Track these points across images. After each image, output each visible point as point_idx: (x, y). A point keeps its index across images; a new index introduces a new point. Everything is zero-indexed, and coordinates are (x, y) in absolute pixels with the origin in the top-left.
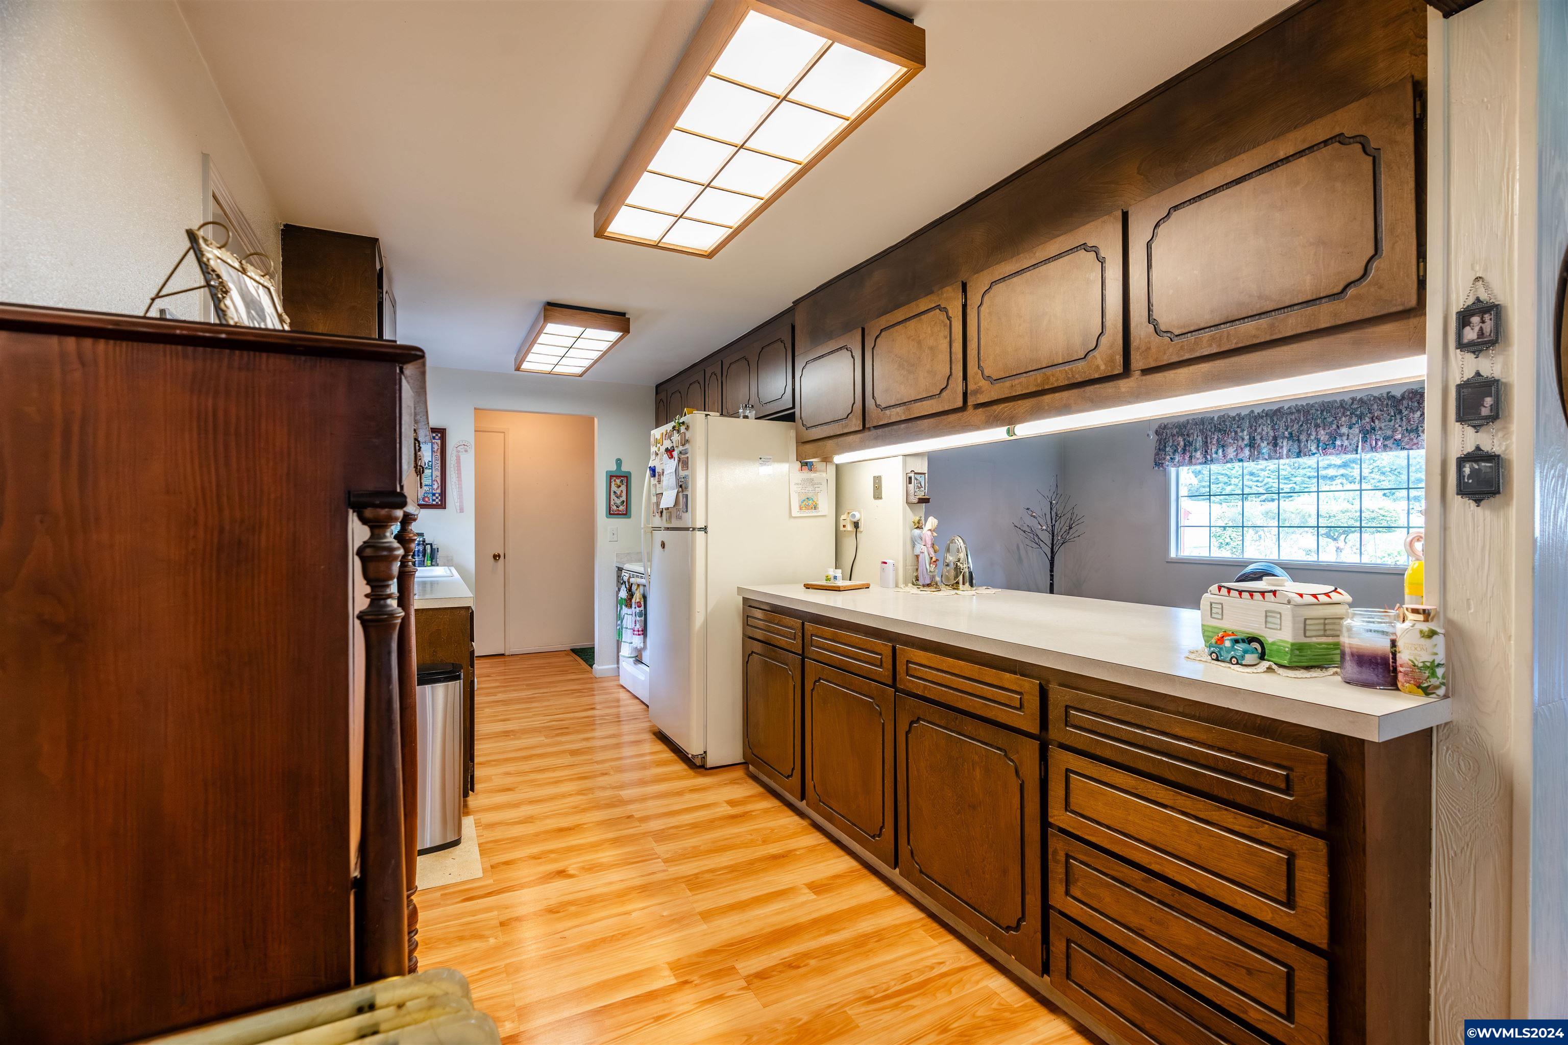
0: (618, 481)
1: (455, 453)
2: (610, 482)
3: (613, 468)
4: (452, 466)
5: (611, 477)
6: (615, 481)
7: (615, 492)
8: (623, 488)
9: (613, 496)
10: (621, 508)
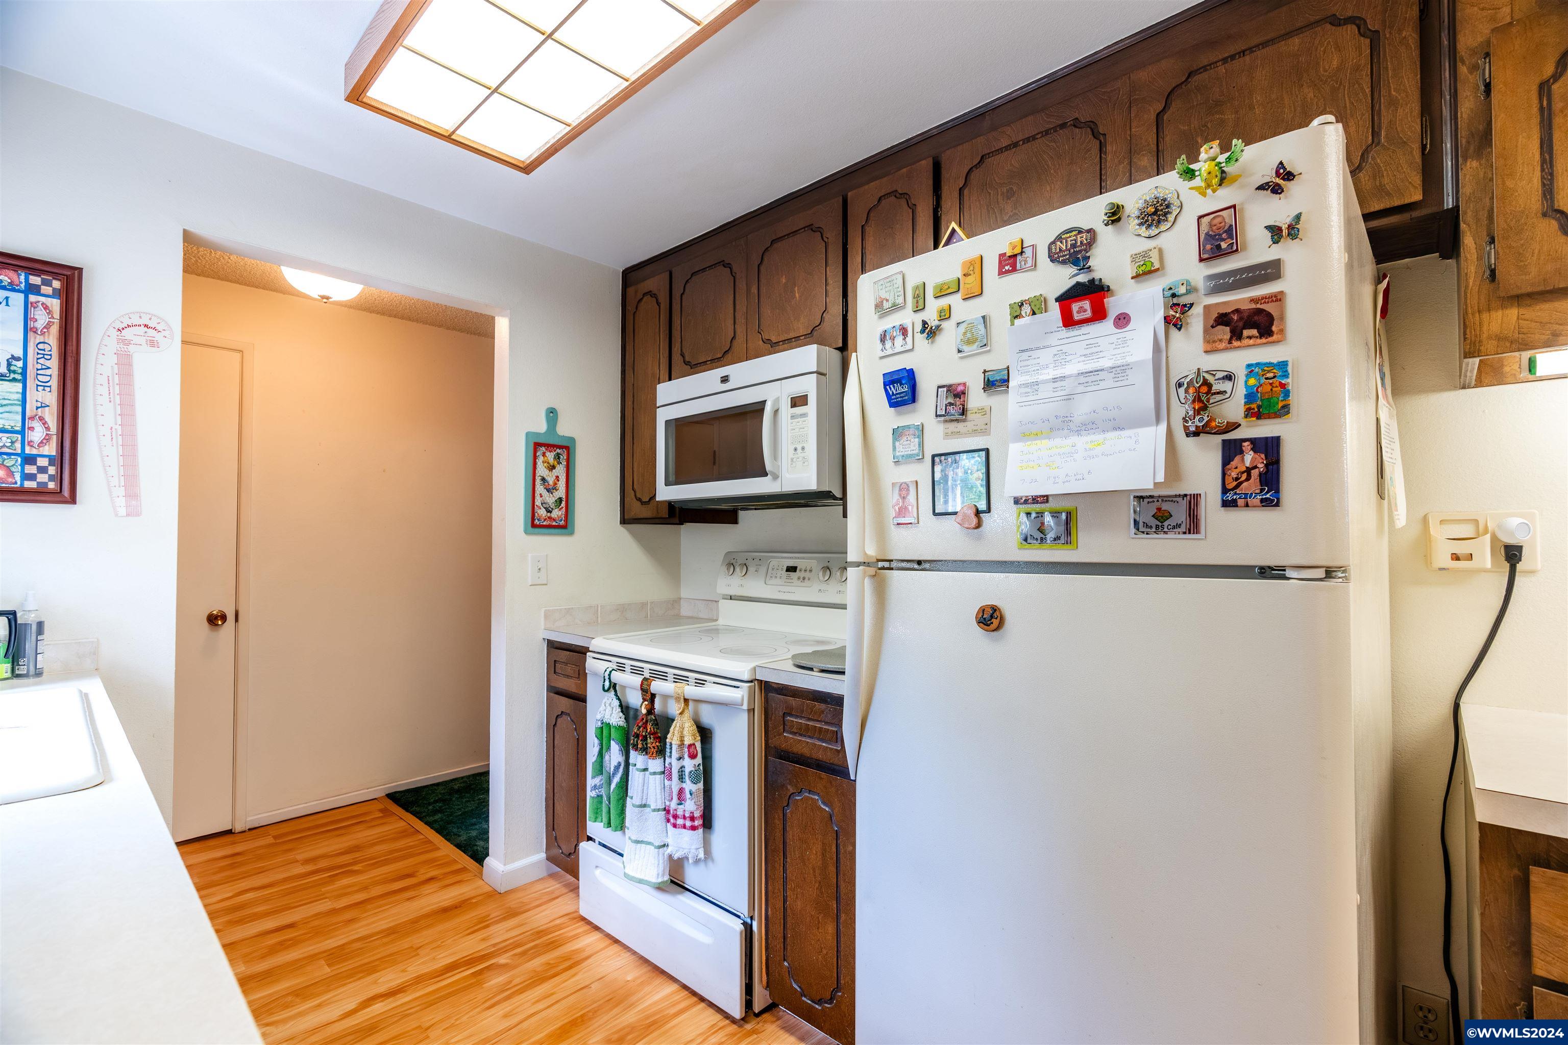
0: (550, 456)
1: (112, 345)
2: (535, 457)
3: (541, 427)
4: (103, 380)
5: (537, 445)
6: (544, 455)
7: (543, 479)
8: (560, 470)
9: (540, 489)
10: (556, 513)
